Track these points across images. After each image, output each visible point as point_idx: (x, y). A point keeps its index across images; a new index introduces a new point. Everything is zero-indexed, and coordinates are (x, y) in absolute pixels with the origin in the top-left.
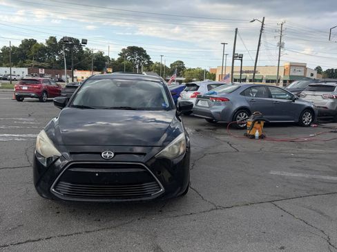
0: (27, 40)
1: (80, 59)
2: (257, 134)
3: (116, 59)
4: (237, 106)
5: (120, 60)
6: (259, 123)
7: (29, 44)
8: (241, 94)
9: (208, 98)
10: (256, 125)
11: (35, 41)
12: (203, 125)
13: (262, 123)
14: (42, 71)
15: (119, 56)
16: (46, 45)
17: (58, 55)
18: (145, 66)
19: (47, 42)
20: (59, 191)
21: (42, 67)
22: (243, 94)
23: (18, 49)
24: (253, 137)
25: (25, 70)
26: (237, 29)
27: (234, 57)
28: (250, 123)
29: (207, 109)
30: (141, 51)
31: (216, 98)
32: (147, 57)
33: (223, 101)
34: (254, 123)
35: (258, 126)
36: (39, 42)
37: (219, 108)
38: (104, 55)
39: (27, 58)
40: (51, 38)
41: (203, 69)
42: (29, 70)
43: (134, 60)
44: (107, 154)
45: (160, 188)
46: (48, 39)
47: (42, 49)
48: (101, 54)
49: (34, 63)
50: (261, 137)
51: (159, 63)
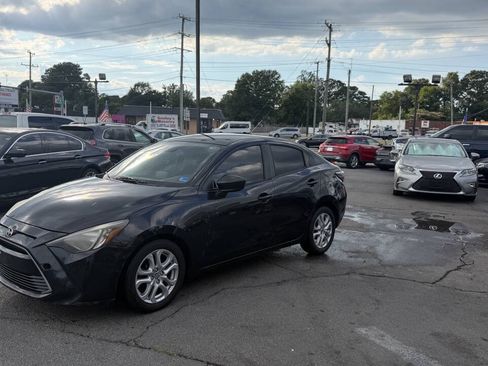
14: (425, 124)
17: (459, 99)
21: (425, 118)
23: (402, 95)
25: (403, 123)
40: (451, 74)
42: (407, 122)
47: (435, 92)
49: (420, 112)
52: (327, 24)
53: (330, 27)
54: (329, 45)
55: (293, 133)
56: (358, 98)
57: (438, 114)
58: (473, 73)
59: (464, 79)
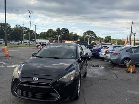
0: (49, 30)
1: (68, 36)
2: (131, 71)
3: (82, 36)
4: (124, 57)
5: (83, 36)
6: (132, 65)
7: (50, 31)
8: (126, 51)
9: (110, 53)
10: (131, 66)
11: (52, 30)
12: (108, 65)
13: (134, 66)
14: (54, 41)
15: (83, 35)
16: (56, 31)
17: (60, 35)
18: (94, 38)
19: (56, 30)
20: (17, 93)
21: (54, 40)
22: (127, 51)
23: (46, 33)
24: (130, 72)
25: (48, 41)
26: (132, 22)
27: (131, 34)
28: (128, 65)
29: (110, 58)
30: (92, 33)
31: (114, 53)
32: (95, 35)
33: (117, 54)
34: (130, 65)
35: (132, 67)
36: (53, 30)
37: (115, 58)
38: (77, 35)
39: (49, 36)
40: (58, 28)
41: (120, 39)
42: (49, 40)
43: (89, 36)
44: (35, 79)
45: (59, 96)
46: (57, 29)
47: (55, 33)
48: (76, 34)
49: (51, 38)
50: (134, 72)
51: (100, 37)
52: (29, 11)
53: (30, 13)
54: (30, 18)
55: (18, 43)
56: (34, 33)
57: (56, 39)
58: (63, 28)
59: (61, 30)
